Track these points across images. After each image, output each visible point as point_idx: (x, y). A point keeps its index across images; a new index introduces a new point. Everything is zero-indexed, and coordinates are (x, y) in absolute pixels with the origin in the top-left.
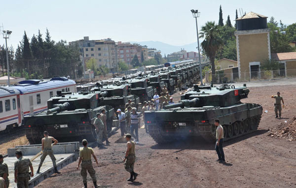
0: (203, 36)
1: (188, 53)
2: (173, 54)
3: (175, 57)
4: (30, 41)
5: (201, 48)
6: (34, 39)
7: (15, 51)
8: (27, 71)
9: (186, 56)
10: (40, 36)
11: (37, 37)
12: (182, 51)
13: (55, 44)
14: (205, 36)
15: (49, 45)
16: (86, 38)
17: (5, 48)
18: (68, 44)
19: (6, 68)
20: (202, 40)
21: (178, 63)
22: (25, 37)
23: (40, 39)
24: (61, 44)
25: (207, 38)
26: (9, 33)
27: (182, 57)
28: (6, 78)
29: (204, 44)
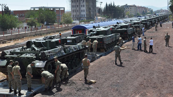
0: (170, 4)
1: (163, 10)
2: (158, 10)
3: (158, 11)
4: (108, 6)
5: (169, 8)
6: (109, 5)
7: (103, 9)
8: (106, 15)
9: (162, 11)
10: (111, 3)
11: (110, 4)
12: (161, 9)
13: (116, 6)
14: (171, 4)
15: (114, 7)
16: (127, 4)
17: (100, 8)
18: (120, 6)
19: (100, 14)
20: (169, 5)
21: (159, 14)
22: (107, 4)
23: (111, 5)
24: (118, 7)
25: (172, 5)
26: (102, 3)
27: (161, 11)
28: (100, 17)
29: (170, 7)
